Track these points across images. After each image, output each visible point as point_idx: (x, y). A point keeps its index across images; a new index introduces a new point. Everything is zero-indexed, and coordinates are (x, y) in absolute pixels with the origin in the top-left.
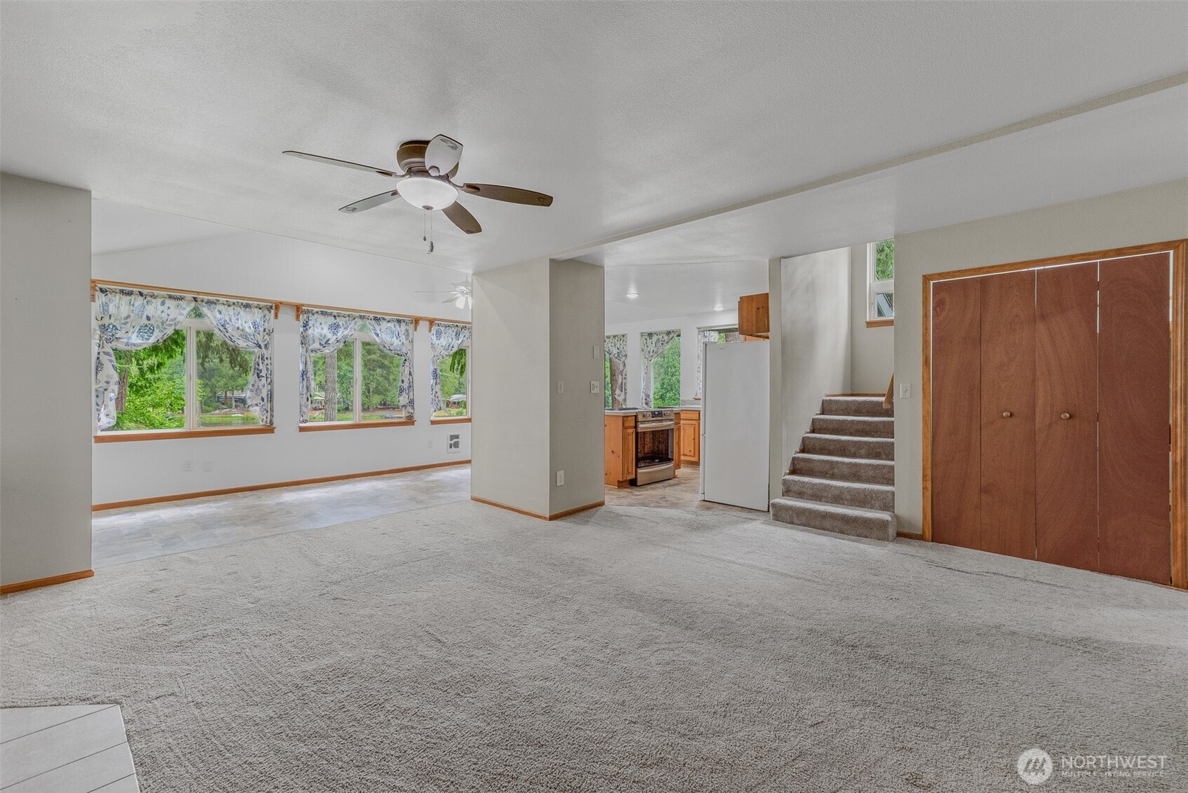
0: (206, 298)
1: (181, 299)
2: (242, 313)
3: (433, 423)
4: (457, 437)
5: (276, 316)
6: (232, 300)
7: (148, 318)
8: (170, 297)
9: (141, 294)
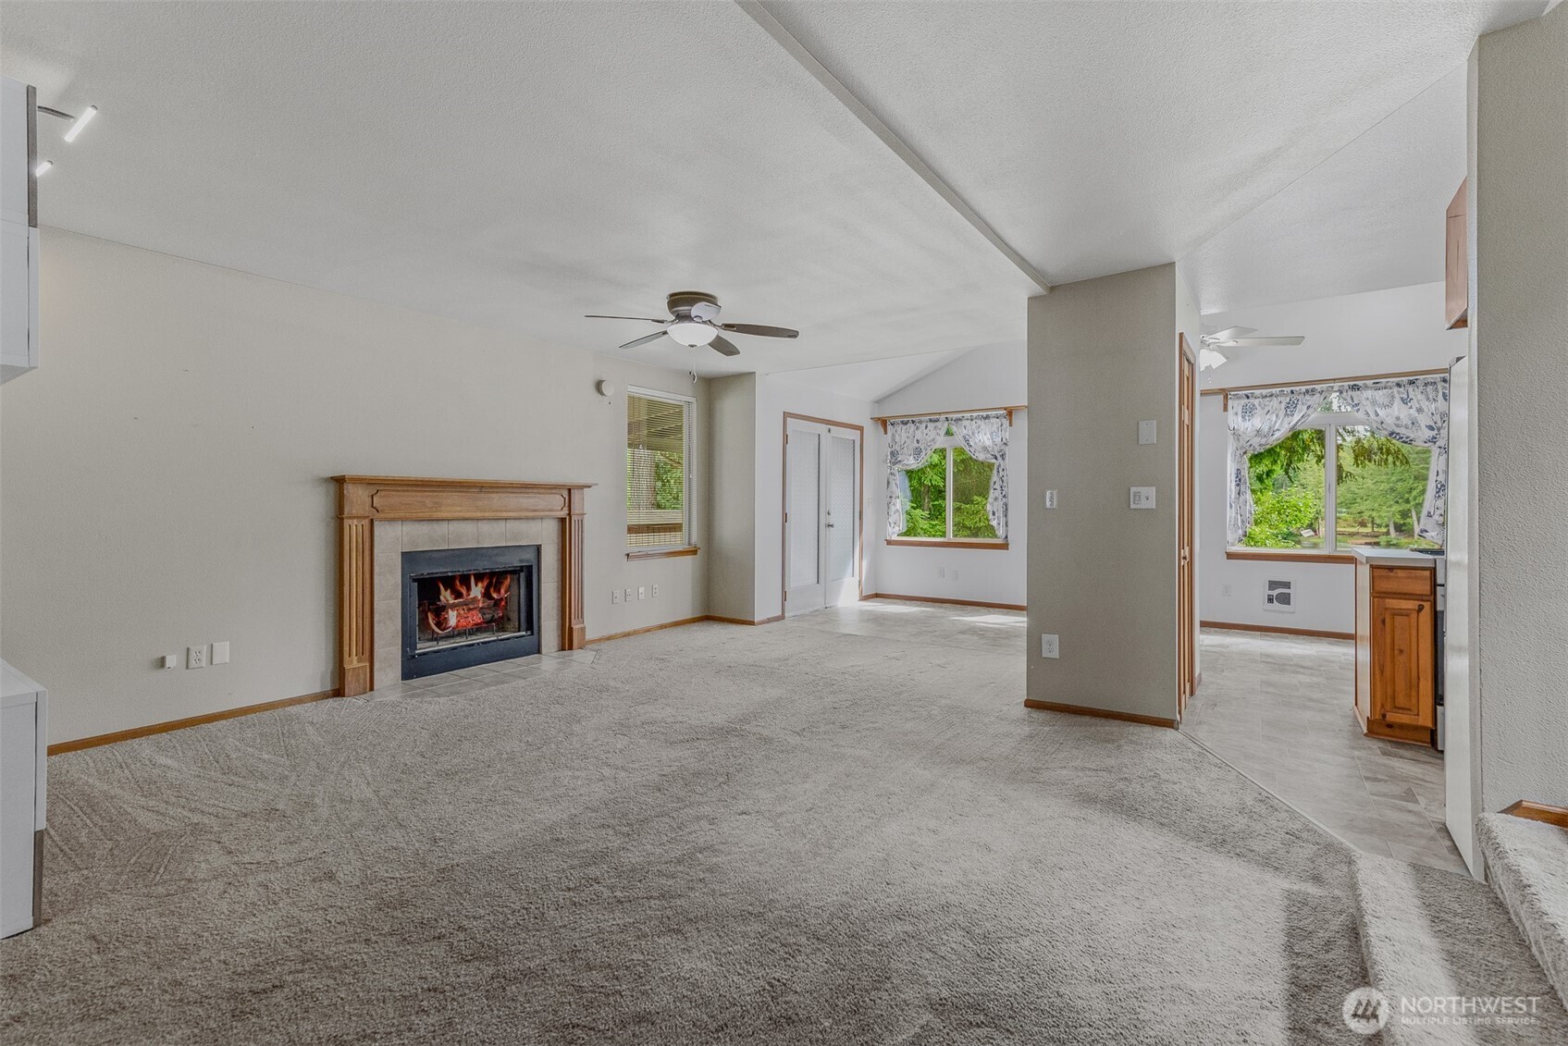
0: (955, 416)
1: (937, 421)
2: (983, 426)
3: (1230, 556)
4: (1287, 585)
5: (1011, 425)
6: (975, 414)
7: (918, 441)
8: (931, 421)
9: (913, 422)
